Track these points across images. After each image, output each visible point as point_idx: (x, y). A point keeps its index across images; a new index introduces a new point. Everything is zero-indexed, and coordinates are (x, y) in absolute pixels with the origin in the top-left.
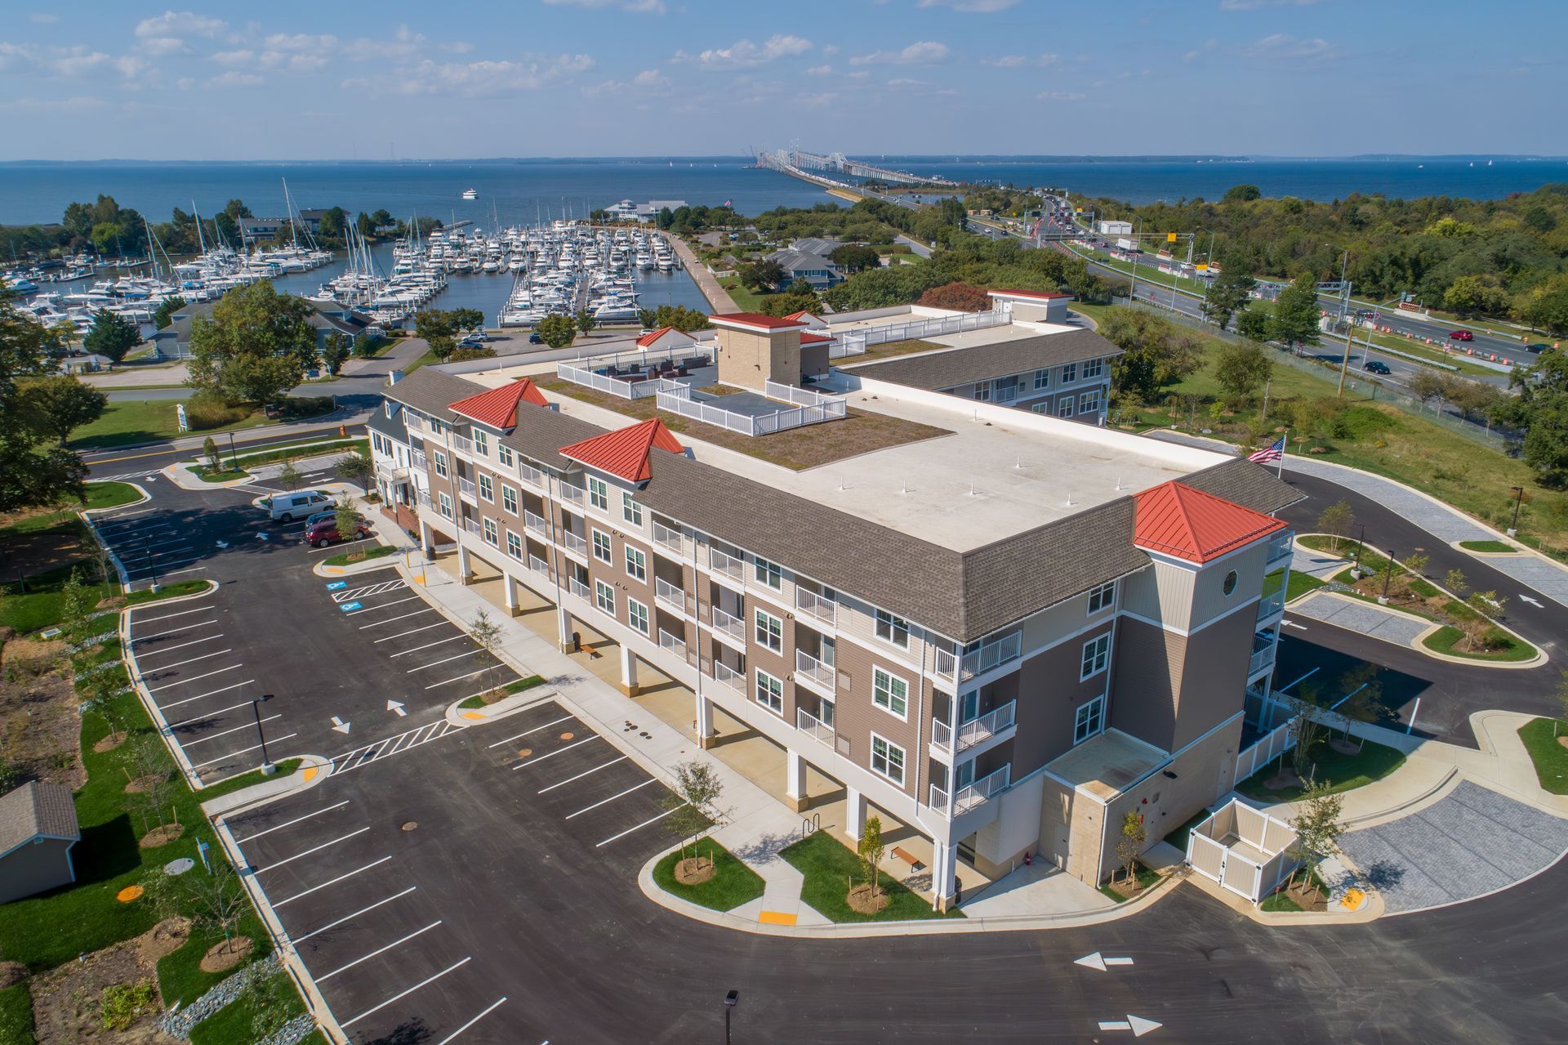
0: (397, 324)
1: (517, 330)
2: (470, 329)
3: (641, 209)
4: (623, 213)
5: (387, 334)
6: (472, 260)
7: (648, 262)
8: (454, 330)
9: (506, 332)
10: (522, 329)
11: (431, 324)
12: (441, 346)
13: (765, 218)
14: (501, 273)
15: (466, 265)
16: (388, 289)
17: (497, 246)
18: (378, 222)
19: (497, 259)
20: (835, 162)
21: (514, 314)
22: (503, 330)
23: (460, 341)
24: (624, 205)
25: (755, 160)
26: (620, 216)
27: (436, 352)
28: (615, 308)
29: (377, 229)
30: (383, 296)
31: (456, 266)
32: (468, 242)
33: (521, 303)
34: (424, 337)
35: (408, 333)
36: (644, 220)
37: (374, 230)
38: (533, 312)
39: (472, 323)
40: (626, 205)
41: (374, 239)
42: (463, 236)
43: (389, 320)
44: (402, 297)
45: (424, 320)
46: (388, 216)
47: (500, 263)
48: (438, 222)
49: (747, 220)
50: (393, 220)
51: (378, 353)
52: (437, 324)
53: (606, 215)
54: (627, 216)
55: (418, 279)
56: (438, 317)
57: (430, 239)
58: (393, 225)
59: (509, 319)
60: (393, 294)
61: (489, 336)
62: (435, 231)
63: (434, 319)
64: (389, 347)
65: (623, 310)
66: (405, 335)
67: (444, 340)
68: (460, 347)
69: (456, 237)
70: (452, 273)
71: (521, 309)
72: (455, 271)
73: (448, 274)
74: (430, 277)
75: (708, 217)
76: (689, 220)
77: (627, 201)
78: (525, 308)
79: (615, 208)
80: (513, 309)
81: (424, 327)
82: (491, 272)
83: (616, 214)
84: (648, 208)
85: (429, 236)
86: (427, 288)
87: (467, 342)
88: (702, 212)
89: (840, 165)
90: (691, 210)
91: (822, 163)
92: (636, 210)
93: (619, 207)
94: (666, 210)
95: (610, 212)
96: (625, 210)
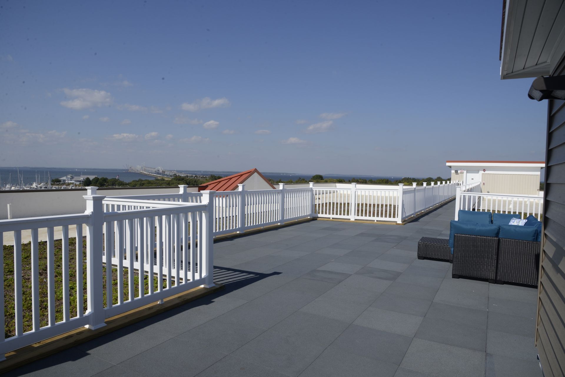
3: (76, 178)
4: (68, 180)
13: (133, 182)
20: (159, 170)
24: (68, 177)
25: (128, 170)
26: (66, 181)
36: (78, 183)
40: (70, 177)
49: (126, 183)
53: (60, 181)
54: (70, 182)
75: (108, 182)
76: (98, 182)
77: (70, 175)
79: (64, 178)
83: (64, 181)
84: (80, 178)
88: (105, 180)
89: (161, 171)
90: (100, 179)
91: (154, 170)
92: (74, 179)
93: (66, 178)
94: (88, 179)
95: (62, 180)
96: (69, 179)
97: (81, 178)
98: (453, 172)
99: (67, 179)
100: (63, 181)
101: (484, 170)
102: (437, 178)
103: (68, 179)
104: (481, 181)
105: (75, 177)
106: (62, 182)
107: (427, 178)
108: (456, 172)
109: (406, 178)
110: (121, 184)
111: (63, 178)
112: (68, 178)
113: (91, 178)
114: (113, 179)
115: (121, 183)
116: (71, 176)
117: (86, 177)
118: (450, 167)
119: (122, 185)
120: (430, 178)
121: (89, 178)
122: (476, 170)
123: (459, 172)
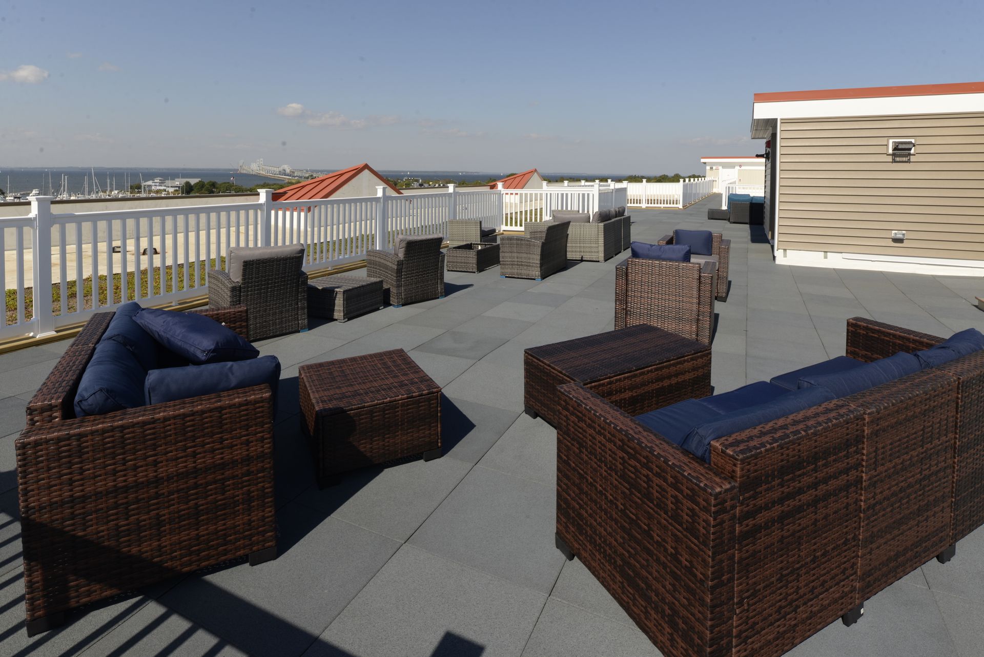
3: (169, 183)
20: (284, 170)
24: (156, 181)
36: (172, 189)
40: (158, 181)
53: (142, 187)
54: (158, 188)
69: (12, 198)
75: (218, 187)
76: (204, 189)
77: (158, 178)
79: (150, 183)
83: (150, 186)
84: (175, 183)
88: (213, 185)
89: (288, 171)
90: (206, 183)
91: (277, 170)
92: (166, 184)
93: (153, 182)
94: (188, 184)
95: (145, 185)
96: (157, 184)
97: (177, 183)
98: (708, 168)
99: (154, 184)
100: (148, 187)
101: (740, 166)
102: (675, 175)
103: (155, 184)
104: (737, 176)
105: (168, 181)
106: (146, 189)
107: (661, 175)
108: (711, 168)
109: (632, 176)
113: (193, 181)
114: (225, 183)
116: (160, 180)
117: (185, 180)
118: (705, 163)
119: (240, 191)
120: (665, 175)
121: (190, 182)
122: (732, 166)
123: (714, 168)
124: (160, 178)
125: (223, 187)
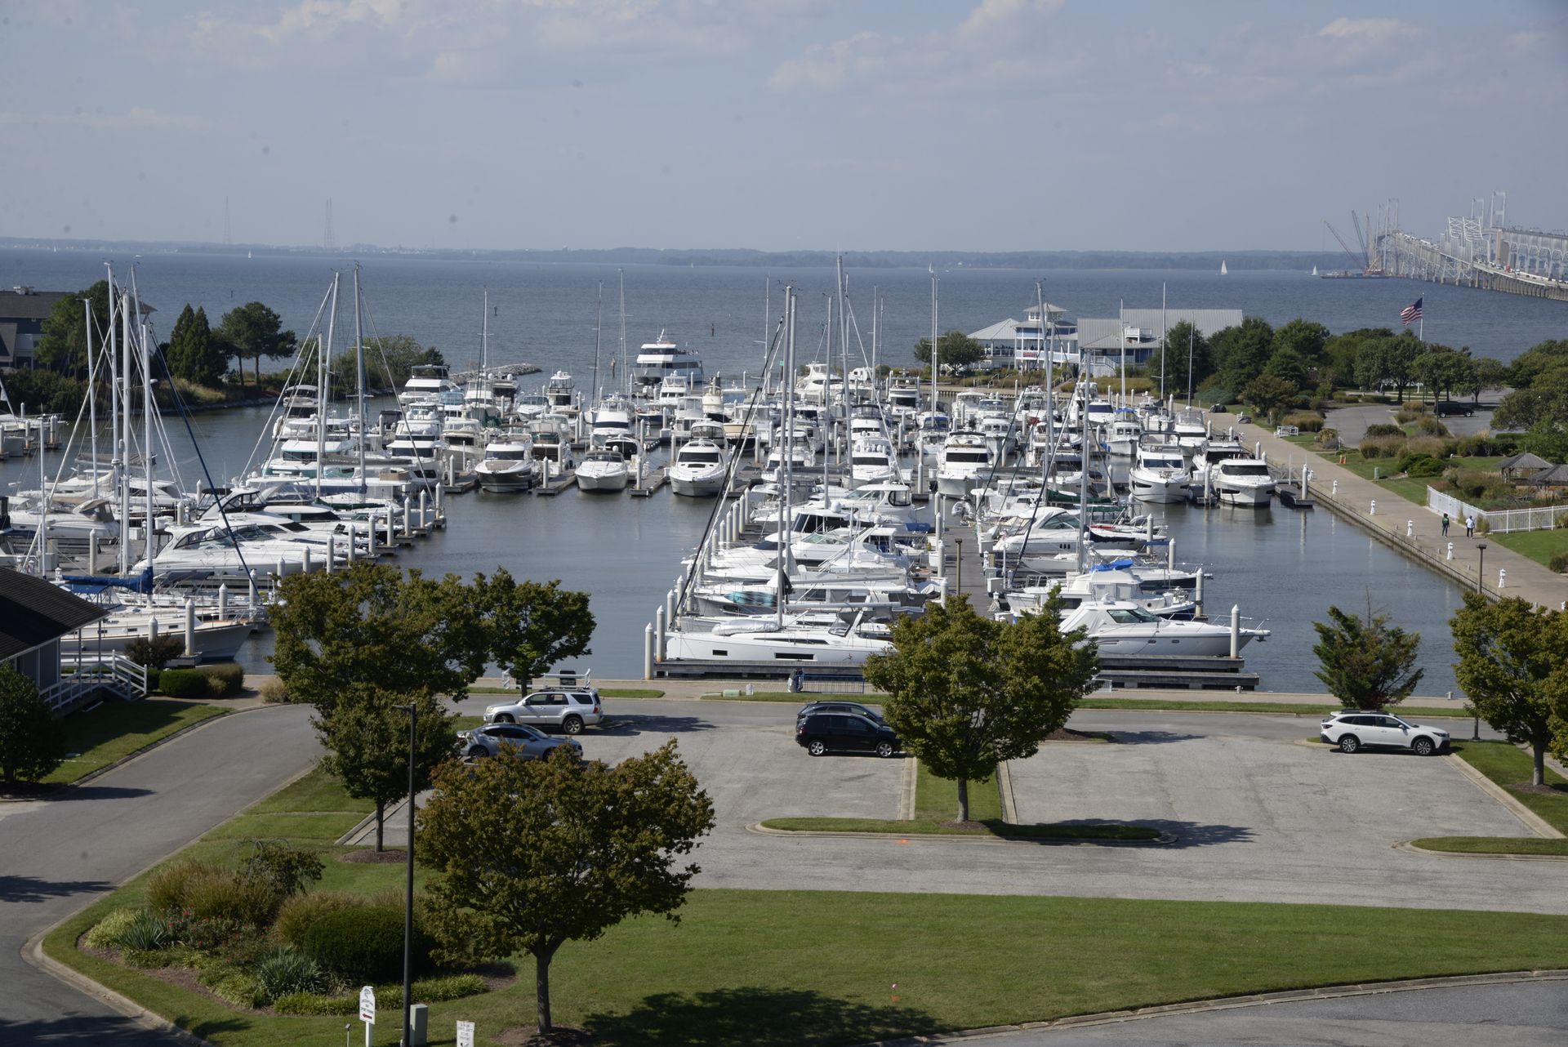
0: (216, 647)
1: (729, 688)
2: (524, 676)
3: (1090, 331)
5: (153, 681)
6: (538, 454)
7: (1178, 475)
8: (453, 666)
9: (680, 697)
10: (749, 687)
11: (349, 631)
12: (384, 738)
14: (639, 496)
15: (517, 467)
16: (213, 521)
17: (621, 417)
18: (240, 343)
19: (628, 451)
21: (709, 627)
22: (671, 687)
23: (479, 721)
24: (1031, 321)
26: (1020, 356)
27: (351, 771)
28: (1136, 617)
29: (233, 364)
30: (190, 542)
31: (482, 468)
32: (524, 409)
33: (729, 589)
34: (307, 695)
35: (250, 682)
37: (223, 368)
38: (788, 620)
39: (541, 646)
40: (1042, 321)
41: (220, 395)
42: (510, 393)
43: (184, 629)
44: (257, 554)
45: (321, 609)
46: (273, 322)
47: (634, 466)
48: (434, 356)
49: (1493, 365)
50: (289, 338)
51: (69, 770)
52: (379, 633)
53: (973, 352)
55: (337, 499)
56: (386, 599)
57: (403, 396)
58: (288, 353)
59: (686, 646)
60: (230, 538)
61: (611, 707)
62: (421, 374)
63: (366, 610)
64: (143, 739)
65: (1173, 628)
66: (234, 688)
67: (400, 708)
68: (479, 750)
69: (487, 394)
70: (465, 491)
71: (731, 609)
72: (479, 481)
73: (449, 493)
74: (382, 491)
75: (1333, 360)
76: (1274, 359)
77: (1042, 308)
78: (748, 606)
79: (1003, 330)
80: (696, 610)
81: (316, 648)
82: (603, 491)
83: (1005, 349)
84: (1116, 332)
85: (402, 387)
86: (362, 526)
87: (508, 727)
88: (1313, 341)
92: (1074, 336)
93: (1019, 330)
94: (1182, 334)
95: (988, 343)
96: (1040, 337)
97: (1129, 332)
99: (1023, 336)
100: (996, 353)
103: (1031, 336)
105: (1082, 323)
106: (989, 362)
110: (1452, 372)
111: (999, 326)
112: (1028, 330)
113: (1210, 322)
114: (1365, 333)
115: (1458, 364)
116: (1052, 316)
117: (1174, 317)
119: (1461, 379)
121: (1196, 327)
124: (1053, 308)
125: (1365, 357)
